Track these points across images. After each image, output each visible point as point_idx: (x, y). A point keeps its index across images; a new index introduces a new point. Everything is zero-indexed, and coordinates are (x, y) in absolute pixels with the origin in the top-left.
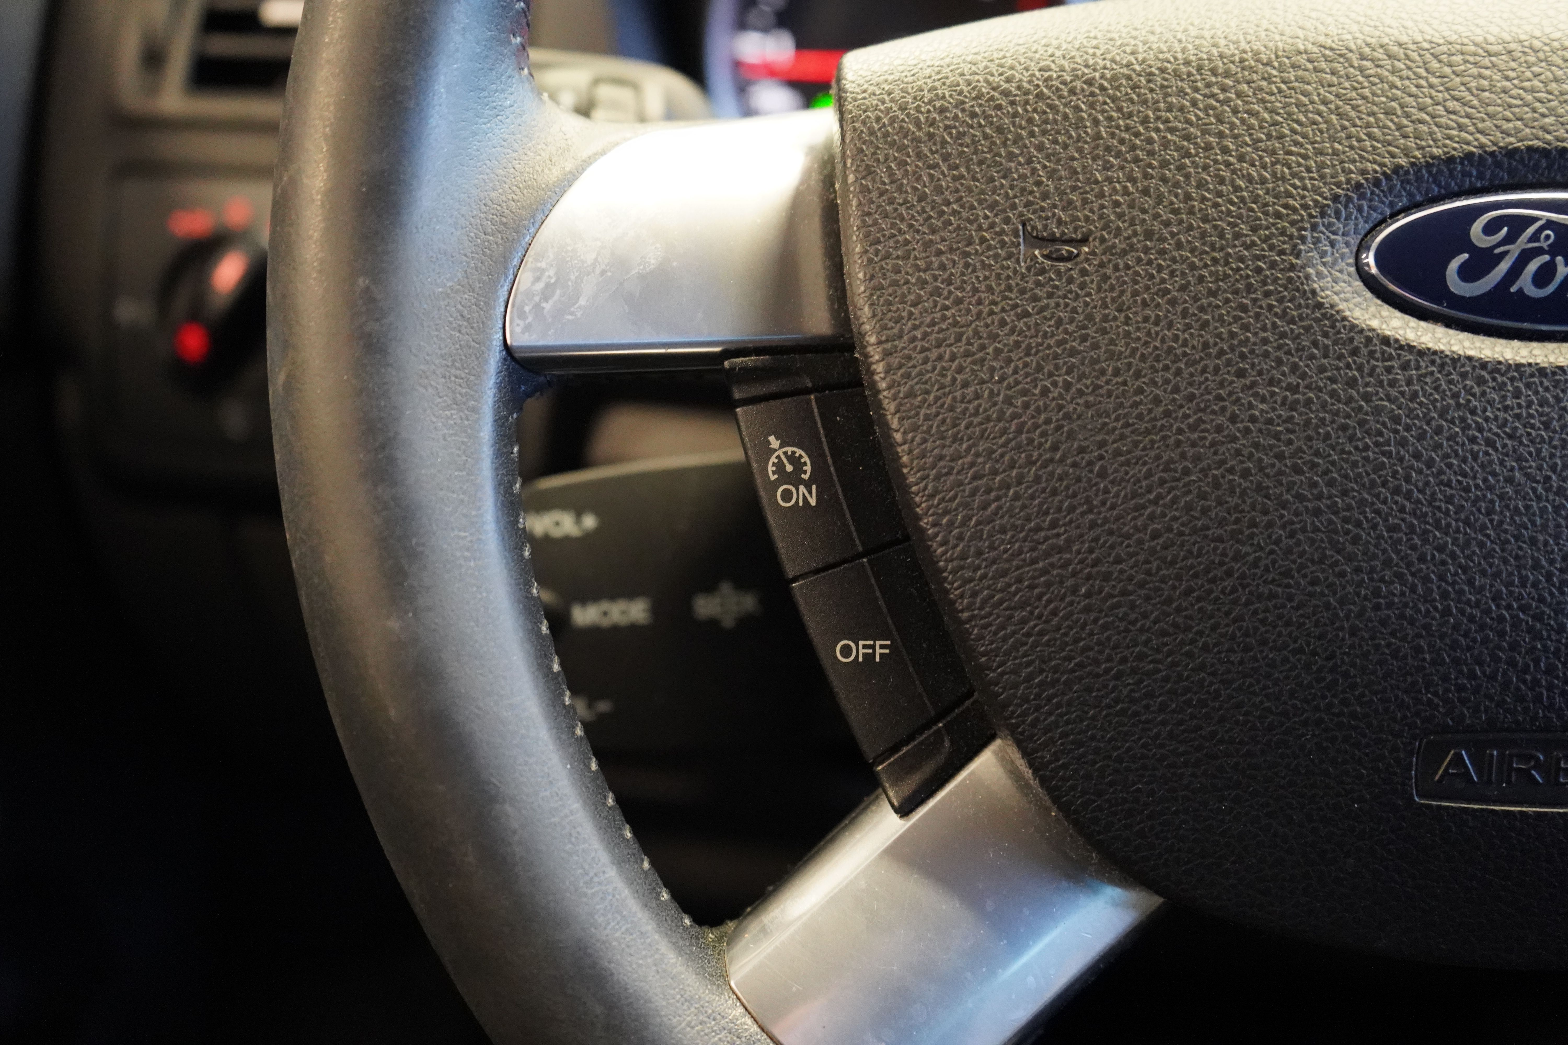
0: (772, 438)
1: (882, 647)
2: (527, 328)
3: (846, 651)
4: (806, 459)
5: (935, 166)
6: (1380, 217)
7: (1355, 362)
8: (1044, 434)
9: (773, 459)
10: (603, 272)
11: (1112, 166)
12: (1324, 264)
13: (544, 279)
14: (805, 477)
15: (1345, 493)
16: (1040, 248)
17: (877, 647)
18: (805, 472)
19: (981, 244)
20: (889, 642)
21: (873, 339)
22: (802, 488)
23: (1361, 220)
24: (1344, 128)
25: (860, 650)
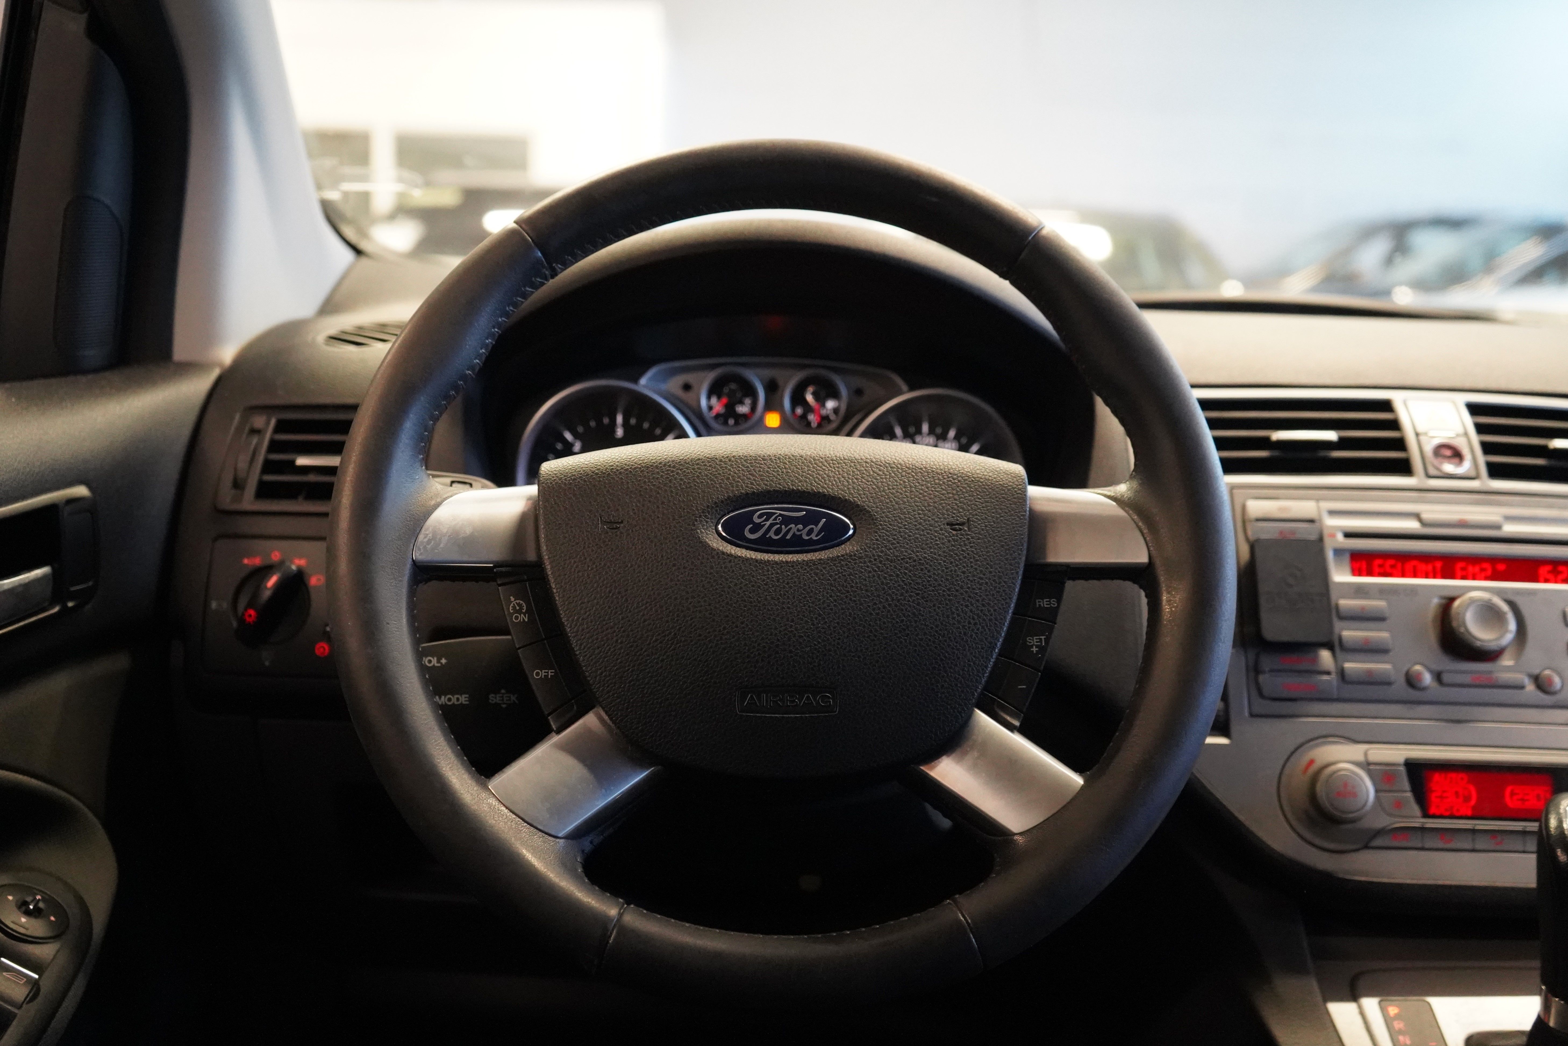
0: (512, 597)
1: (551, 672)
2: (421, 554)
3: (538, 674)
4: (524, 604)
5: (570, 498)
6: (724, 513)
7: (713, 560)
8: (606, 587)
9: (512, 605)
10: (449, 536)
11: (633, 497)
12: (704, 529)
13: (428, 537)
14: (524, 611)
15: (710, 605)
16: (606, 525)
17: (549, 673)
18: (524, 609)
19: (586, 524)
20: (554, 671)
21: (547, 557)
22: (522, 615)
23: (717, 514)
24: (712, 484)
25: (543, 673)
